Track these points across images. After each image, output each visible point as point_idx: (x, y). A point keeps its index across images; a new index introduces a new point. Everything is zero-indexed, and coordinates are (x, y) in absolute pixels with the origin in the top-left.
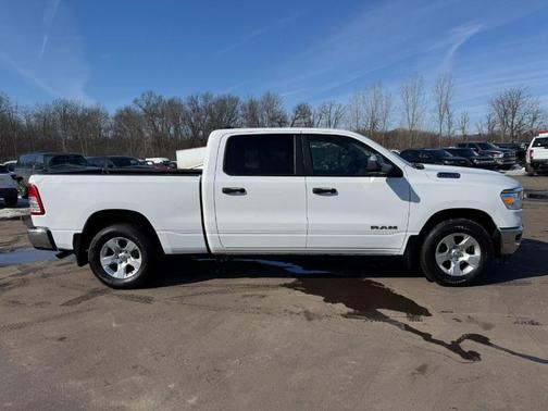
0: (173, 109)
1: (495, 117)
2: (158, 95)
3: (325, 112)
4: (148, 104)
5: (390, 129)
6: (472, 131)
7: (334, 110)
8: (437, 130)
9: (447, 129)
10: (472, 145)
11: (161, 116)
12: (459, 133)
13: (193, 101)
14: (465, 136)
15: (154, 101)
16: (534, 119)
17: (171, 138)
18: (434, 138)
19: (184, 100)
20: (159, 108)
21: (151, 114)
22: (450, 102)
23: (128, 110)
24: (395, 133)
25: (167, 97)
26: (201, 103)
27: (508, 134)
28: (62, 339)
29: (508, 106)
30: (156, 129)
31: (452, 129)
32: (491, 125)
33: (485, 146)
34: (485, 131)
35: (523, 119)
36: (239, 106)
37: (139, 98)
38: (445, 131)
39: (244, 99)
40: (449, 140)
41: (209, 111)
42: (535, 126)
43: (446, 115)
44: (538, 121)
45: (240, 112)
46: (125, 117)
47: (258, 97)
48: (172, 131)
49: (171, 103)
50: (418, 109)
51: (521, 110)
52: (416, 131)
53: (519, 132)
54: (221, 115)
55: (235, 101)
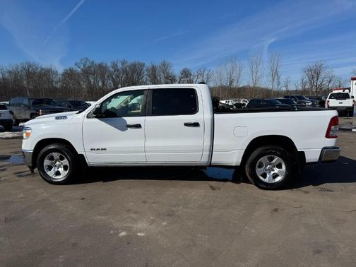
0: (101, 70)
1: (306, 79)
2: (91, 60)
3: (200, 74)
4: (84, 66)
5: (241, 86)
6: (292, 88)
7: (206, 73)
8: (270, 87)
9: (276, 86)
10: (292, 97)
11: (93, 74)
12: (284, 89)
13: (114, 65)
14: (288, 91)
15: (88, 64)
16: (330, 82)
17: (100, 89)
18: (268, 92)
19: (109, 64)
20: (92, 69)
21: (86, 72)
22: (279, 70)
23: (71, 70)
24: (244, 89)
25: (97, 62)
26: (120, 66)
27: (314, 90)
28: (83, 199)
29: (315, 73)
30: (90, 82)
31: (280, 86)
32: (304, 84)
33: (301, 98)
34: (300, 88)
35: (323, 81)
36: (145, 69)
37: (79, 62)
38: (275, 88)
39: (148, 64)
40: (278, 93)
41: (125, 72)
42: (330, 85)
43: (276, 77)
44: (332, 82)
45: (146, 73)
46: (69, 74)
47: (158, 63)
48: (100, 84)
49: (100, 66)
50: (259, 73)
51: (322, 76)
52: (257, 87)
53: (321, 89)
54: (132, 75)
55: (143, 65)
